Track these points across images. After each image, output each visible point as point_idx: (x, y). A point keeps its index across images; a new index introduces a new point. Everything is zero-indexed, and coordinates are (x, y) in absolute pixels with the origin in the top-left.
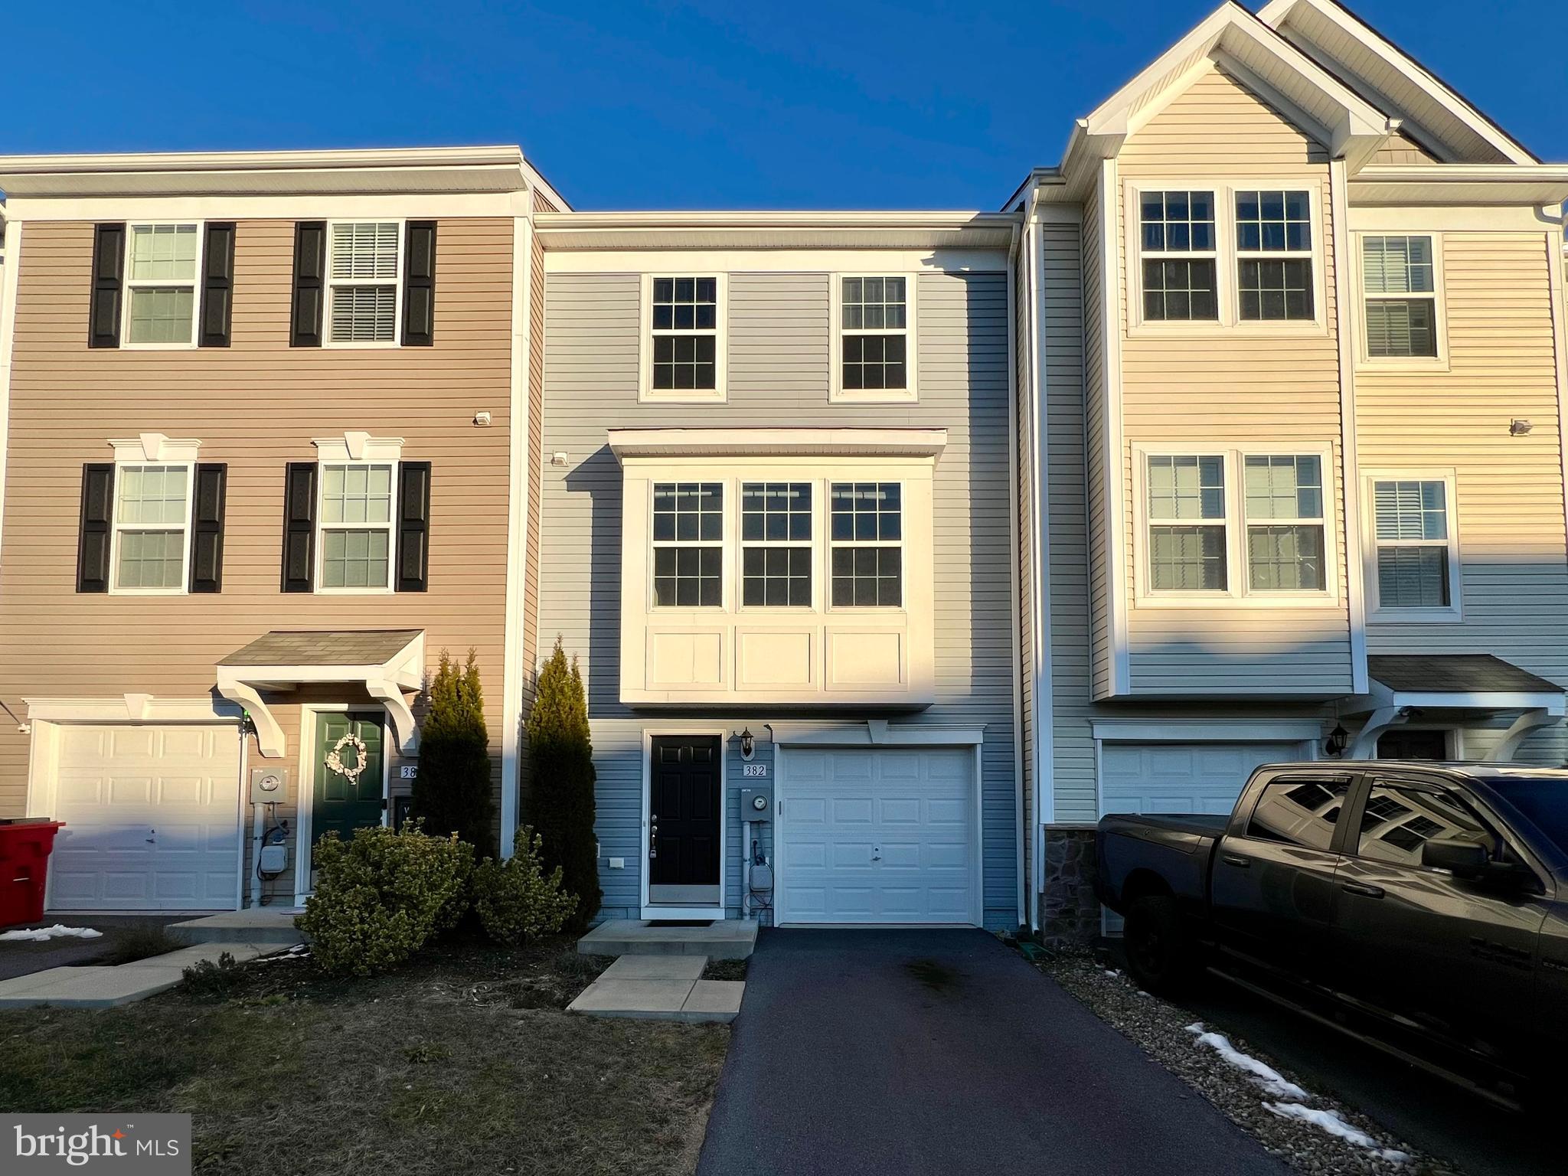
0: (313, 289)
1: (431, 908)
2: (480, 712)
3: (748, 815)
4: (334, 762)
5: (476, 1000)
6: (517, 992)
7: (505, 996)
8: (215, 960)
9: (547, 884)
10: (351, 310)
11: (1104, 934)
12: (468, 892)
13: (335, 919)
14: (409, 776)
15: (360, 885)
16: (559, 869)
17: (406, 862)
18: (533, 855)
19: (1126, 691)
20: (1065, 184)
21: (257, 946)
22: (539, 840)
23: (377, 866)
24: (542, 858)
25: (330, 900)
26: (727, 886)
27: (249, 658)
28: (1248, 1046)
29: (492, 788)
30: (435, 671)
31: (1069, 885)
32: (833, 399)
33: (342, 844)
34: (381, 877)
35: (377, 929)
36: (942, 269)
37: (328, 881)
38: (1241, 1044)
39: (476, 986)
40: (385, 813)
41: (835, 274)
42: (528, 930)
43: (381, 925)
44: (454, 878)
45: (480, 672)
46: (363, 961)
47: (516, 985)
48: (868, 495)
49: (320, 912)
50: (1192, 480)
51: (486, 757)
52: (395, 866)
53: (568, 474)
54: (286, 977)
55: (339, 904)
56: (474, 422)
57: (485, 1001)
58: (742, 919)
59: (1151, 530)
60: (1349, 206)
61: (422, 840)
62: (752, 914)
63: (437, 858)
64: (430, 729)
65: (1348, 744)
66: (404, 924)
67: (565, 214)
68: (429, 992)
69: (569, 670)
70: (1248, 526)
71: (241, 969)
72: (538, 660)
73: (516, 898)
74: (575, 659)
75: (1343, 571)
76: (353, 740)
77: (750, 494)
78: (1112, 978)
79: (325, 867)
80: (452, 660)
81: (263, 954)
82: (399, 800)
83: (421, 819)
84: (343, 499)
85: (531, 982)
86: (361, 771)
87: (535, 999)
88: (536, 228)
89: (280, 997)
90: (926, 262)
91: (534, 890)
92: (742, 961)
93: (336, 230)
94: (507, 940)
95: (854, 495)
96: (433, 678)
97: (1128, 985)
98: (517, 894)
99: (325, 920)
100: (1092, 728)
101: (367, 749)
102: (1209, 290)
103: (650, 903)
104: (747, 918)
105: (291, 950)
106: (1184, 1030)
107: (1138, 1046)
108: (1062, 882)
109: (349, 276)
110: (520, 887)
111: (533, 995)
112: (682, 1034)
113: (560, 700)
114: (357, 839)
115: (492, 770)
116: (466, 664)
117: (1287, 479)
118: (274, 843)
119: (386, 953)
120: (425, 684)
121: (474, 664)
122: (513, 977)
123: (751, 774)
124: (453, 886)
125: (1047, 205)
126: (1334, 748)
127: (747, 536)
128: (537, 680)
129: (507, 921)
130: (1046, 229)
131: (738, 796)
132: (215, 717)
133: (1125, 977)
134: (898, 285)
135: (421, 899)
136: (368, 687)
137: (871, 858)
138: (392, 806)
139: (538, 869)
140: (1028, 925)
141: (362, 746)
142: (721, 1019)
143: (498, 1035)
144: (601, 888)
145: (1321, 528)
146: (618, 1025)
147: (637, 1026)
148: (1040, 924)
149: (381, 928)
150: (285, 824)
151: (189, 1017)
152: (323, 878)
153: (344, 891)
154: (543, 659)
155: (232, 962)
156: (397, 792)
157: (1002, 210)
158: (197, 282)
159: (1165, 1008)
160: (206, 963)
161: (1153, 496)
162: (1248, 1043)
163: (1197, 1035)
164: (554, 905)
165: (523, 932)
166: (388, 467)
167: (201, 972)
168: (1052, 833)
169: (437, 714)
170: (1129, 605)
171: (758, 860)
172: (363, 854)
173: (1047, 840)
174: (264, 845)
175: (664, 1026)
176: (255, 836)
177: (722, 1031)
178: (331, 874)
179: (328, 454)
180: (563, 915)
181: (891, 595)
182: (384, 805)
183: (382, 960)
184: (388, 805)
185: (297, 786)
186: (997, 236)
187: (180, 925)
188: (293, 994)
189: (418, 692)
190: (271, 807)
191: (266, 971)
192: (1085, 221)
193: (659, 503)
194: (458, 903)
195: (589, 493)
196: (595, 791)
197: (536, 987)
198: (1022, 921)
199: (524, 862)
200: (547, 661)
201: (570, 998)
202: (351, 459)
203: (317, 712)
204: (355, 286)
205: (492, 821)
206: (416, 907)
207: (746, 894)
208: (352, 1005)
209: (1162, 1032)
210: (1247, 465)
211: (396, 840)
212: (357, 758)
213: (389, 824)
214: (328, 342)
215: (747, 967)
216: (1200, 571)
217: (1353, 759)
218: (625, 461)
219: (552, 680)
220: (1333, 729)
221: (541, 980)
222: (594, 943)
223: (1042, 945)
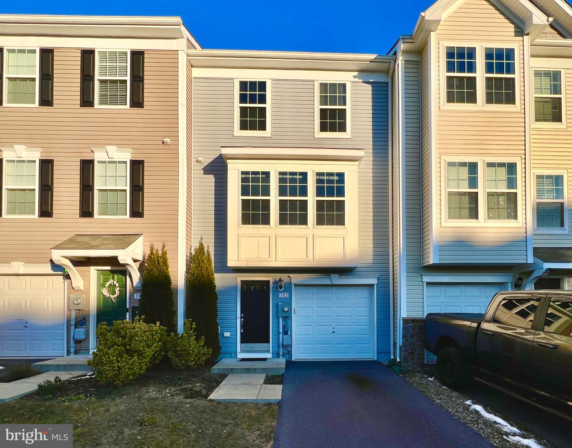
0: (89, 81)
1: (148, 356)
2: (168, 270)
3: (281, 314)
4: (105, 292)
5: (168, 395)
6: (186, 391)
7: (181, 393)
8: (52, 380)
9: (198, 344)
10: (107, 91)
11: (426, 362)
12: (164, 348)
13: (105, 361)
14: (138, 298)
15: (117, 346)
16: (203, 337)
17: (136, 336)
18: (192, 332)
19: (437, 262)
20: (414, 43)
21: (71, 372)
22: (194, 326)
23: (124, 337)
24: (196, 333)
25: (103, 353)
26: (273, 344)
27: (66, 246)
28: (492, 410)
29: (174, 303)
30: (148, 252)
31: (412, 343)
32: (316, 136)
33: (108, 328)
34: (125, 342)
35: (124, 365)
36: (361, 80)
37: (102, 344)
38: (488, 409)
39: (168, 389)
40: (128, 314)
41: (317, 81)
42: (190, 364)
43: (126, 364)
44: (158, 342)
45: (168, 253)
46: (118, 379)
47: (186, 388)
48: (331, 178)
49: (99, 358)
50: (464, 172)
51: (171, 290)
52: (131, 338)
53: (204, 167)
54: (85, 387)
55: (107, 354)
56: (162, 143)
57: (172, 396)
58: (279, 357)
59: (448, 193)
60: (531, 57)
61: (143, 326)
62: (283, 355)
63: (150, 334)
64: (146, 278)
65: (523, 284)
66: (136, 363)
67: (199, 50)
68: (148, 392)
69: (206, 252)
70: (487, 192)
71: (64, 384)
72: (192, 248)
73: (185, 350)
74: (208, 247)
75: (524, 212)
76: (113, 282)
77: (282, 176)
78: (431, 381)
79: (101, 338)
80: (155, 247)
81: (75, 376)
82: (134, 308)
83: (143, 317)
84: (106, 176)
85: (192, 387)
86: (117, 296)
87: (193, 394)
88: (188, 56)
89: (82, 396)
90: (355, 77)
91: (192, 347)
92: (280, 376)
93: (99, 54)
94: (182, 368)
95: (325, 178)
96: (147, 255)
97: (438, 384)
98: (185, 349)
99: (101, 361)
100: (422, 277)
101: (119, 286)
102: (473, 91)
103: (241, 351)
104: (281, 357)
105: (87, 374)
106: (464, 403)
107: (448, 411)
108: (409, 341)
109: (106, 75)
110: (186, 346)
111: (193, 392)
112: (258, 409)
113: (202, 265)
114: (115, 326)
115: (174, 295)
116: (162, 249)
117: (502, 172)
118: (80, 327)
119: (129, 376)
120: (144, 258)
121: (165, 249)
122: (184, 385)
123: (282, 297)
124: (158, 345)
125: (407, 52)
126: (518, 286)
127: (280, 195)
128: (192, 256)
129: (181, 360)
130: (406, 63)
131: (277, 306)
132: (52, 272)
133: (436, 380)
134: (343, 87)
135: (144, 351)
136: (119, 259)
137: (332, 332)
138: (131, 311)
139: (194, 338)
140: (395, 359)
141: (117, 285)
142: (273, 402)
143: (178, 411)
144: (220, 345)
145: (516, 193)
146: (230, 405)
147: (238, 406)
148: (400, 358)
149: (126, 365)
150: (84, 319)
151: (40, 406)
152: (100, 343)
153: (109, 349)
154: (195, 248)
155: (60, 380)
156: (133, 305)
157: (387, 55)
158: (37, 76)
159: (455, 394)
160: (48, 381)
161: (449, 179)
162: (491, 409)
163: (470, 406)
164: (201, 353)
165: (188, 365)
166: (125, 162)
167: (46, 385)
168: (406, 321)
169: (149, 271)
170: (439, 225)
171: (285, 333)
172: (117, 332)
173: (403, 324)
174: (75, 328)
175: (250, 405)
176: (71, 324)
177: (275, 407)
178: (104, 341)
179: (98, 156)
180: (205, 357)
181: (340, 221)
182: (127, 310)
183: (127, 378)
184: (129, 310)
185: (89, 303)
186: (384, 66)
187: (38, 363)
188: (88, 395)
189: (141, 262)
190: (78, 312)
191: (76, 384)
192: (422, 60)
193: (243, 180)
194: (160, 353)
195: (213, 175)
196: (218, 304)
197: (195, 389)
198: (392, 357)
199: (188, 335)
200: (196, 248)
201: (209, 394)
202: (109, 158)
203: (97, 270)
204: (108, 80)
205: (174, 317)
206: (141, 355)
207: (281, 347)
208: (113, 399)
209: (456, 405)
210: (487, 166)
211: (132, 326)
212: (115, 290)
213: (129, 319)
214: (97, 105)
215: (283, 378)
216: (466, 212)
217: (525, 290)
218: (228, 161)
219: (199, 257)
220: (517, 278)
221: (196, 386)
222: (218, 369)
223: (401, 367)
